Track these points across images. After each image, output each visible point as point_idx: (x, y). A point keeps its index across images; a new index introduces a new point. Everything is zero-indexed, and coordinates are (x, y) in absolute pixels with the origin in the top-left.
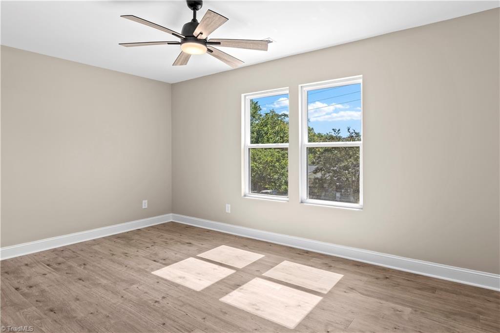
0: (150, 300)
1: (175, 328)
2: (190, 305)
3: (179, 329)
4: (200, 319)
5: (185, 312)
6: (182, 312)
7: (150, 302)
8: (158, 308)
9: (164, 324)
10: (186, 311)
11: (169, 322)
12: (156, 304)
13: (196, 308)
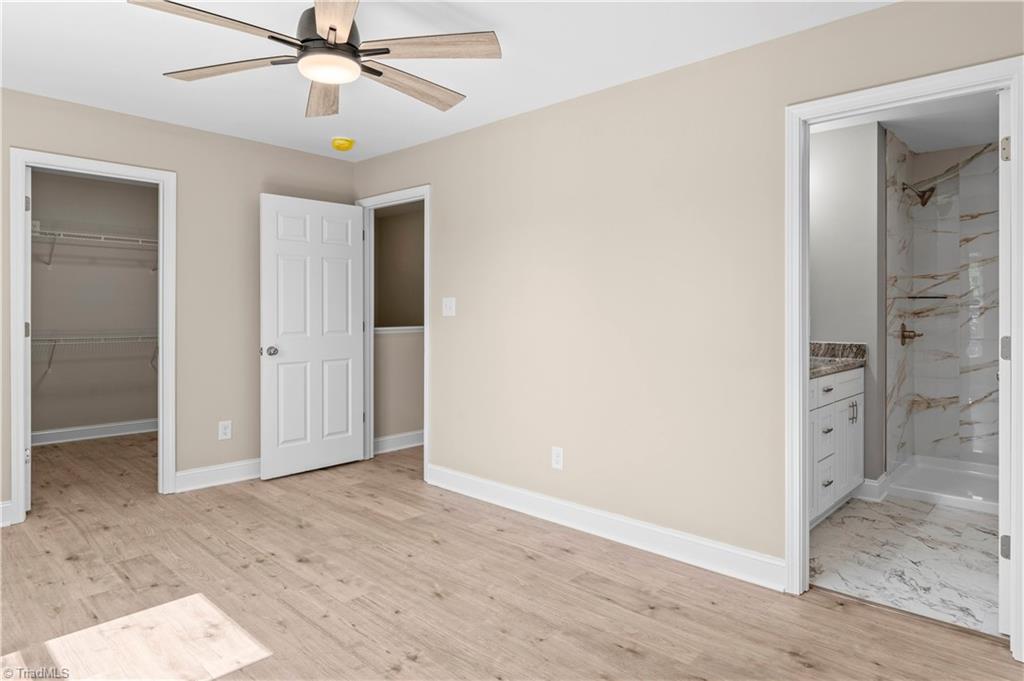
0: (428, 664)
1: (379, 606)
2: (341, 644)
3: (373, 605)
4: (333, 616)
5: (357, 631)
6: (361, 630)
7: (428, 659)
8: (409, 642)
9: (397, 612)
10: (354, 632)
11: (389, 614)
12: (413, 653)
13: (331, 636)
